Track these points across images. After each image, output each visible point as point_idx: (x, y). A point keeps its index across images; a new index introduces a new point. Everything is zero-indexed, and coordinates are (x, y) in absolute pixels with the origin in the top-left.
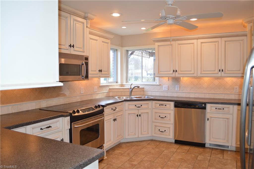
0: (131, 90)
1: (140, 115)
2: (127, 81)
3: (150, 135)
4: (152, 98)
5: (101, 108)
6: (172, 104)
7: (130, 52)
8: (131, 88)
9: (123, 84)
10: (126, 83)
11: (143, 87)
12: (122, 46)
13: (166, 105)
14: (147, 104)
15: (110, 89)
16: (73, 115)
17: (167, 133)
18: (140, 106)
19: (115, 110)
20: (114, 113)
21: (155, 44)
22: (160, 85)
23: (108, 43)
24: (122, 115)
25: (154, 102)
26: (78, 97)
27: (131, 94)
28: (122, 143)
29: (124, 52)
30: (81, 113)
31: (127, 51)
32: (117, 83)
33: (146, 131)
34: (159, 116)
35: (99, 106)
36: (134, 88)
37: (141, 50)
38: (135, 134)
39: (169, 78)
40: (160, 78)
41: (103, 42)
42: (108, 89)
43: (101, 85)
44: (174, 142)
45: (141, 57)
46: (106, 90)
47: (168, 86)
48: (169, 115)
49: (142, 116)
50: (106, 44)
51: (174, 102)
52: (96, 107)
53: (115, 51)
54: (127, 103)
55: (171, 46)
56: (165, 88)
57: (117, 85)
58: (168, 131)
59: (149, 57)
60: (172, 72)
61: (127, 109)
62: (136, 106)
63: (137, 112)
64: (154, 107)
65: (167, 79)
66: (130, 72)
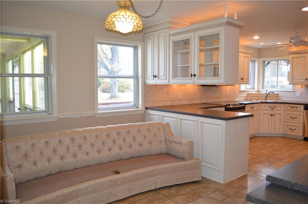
0: (266, 95)
1: (273, 115)
2: (263, 88)
3: (281, 132)
4: (284, 102)
5: (243, 105)
6: (302, 107)
7: (266, 62)
8: (266, 94)
9: (259, 90)
10: (262, 89)
11: (278, 93)
12: (259, 57)
13: (297, 108)
14: (280, 106)
15: (248, 94)
16: (227, 107)
17: (297, 131)
18: (274, 108)
19: (253, 109)
20: (252, 111)
21: (289, 56)
22: (294, 91)
23: (248, 57)
24: (258, 113)
25: (286, 105)
26: (224, 98)
27: (266, 99)
28: (257, 136)
29: (261, 63)
30: (231, 106)
31: (264, 61)
32: (254, 89)
33: (278, 129)
34: (290, 117)
35: (242, 104)
36: (269, 93)
37: (276, 60)
38: (268, 130)
39: (302, 85)
40: (294, 86)
41: (245, 57)
42: (246, 93)
43: (241, 90)
44: (303, 139)
45: (277, 65)
46: (244, 95)
47: (301, 93)
48: (299, 116)
49: (275, 116)
50: (247, 58)
51: (304, 105)
52: (240, 104)
53: (252, 62)
54: (263, 105)
55: (304, 58)
56: (298, 94)
57: (254, 91)
58: (298, 130)
59: (287, 64)
60: (304, 80)
61: (262, 109)
62: (270, 107)
63: (270, 112)
64: (286, 109)
65: (300, 86)
66: (266, 79)
